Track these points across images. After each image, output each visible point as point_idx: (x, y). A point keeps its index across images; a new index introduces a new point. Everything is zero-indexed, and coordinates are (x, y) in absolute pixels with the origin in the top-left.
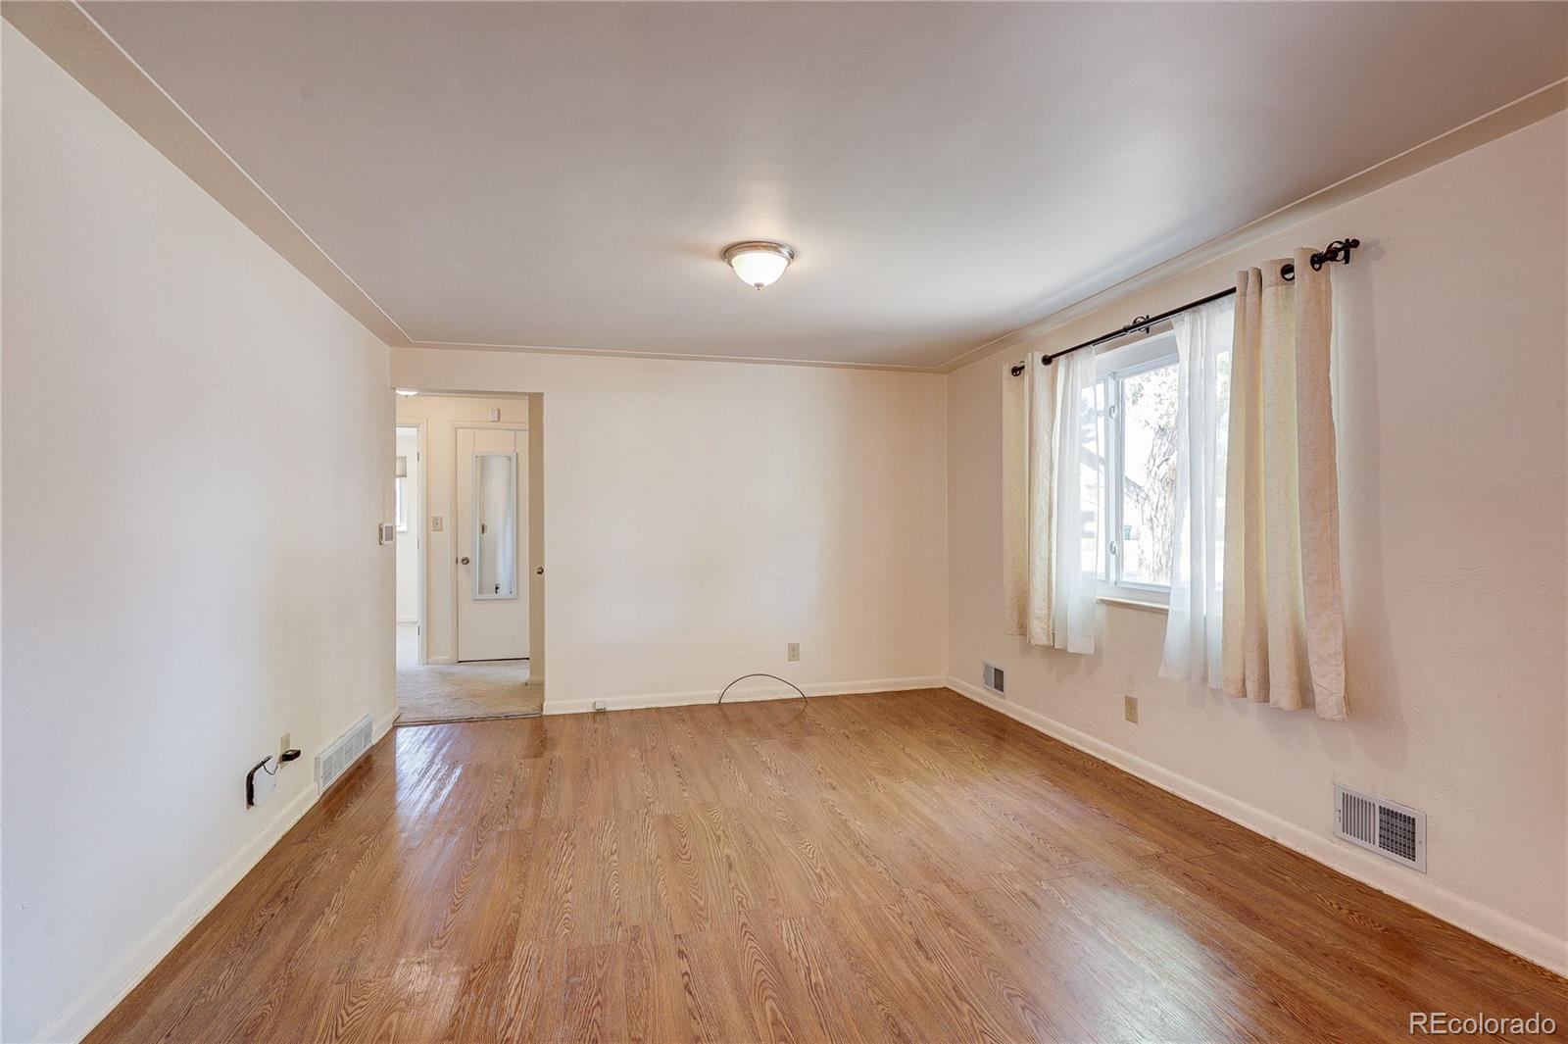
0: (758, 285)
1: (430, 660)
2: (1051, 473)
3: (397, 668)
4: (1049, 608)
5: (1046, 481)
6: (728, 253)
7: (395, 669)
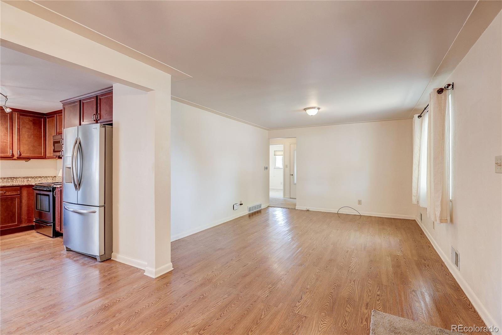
0: (312, 116)
1: (285, 197)
2: (420, 152)
3: (270, 197)
4: (417, 193)
5: (418, 154)
6: (305, 109)
7: (269, 197)
